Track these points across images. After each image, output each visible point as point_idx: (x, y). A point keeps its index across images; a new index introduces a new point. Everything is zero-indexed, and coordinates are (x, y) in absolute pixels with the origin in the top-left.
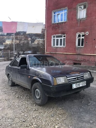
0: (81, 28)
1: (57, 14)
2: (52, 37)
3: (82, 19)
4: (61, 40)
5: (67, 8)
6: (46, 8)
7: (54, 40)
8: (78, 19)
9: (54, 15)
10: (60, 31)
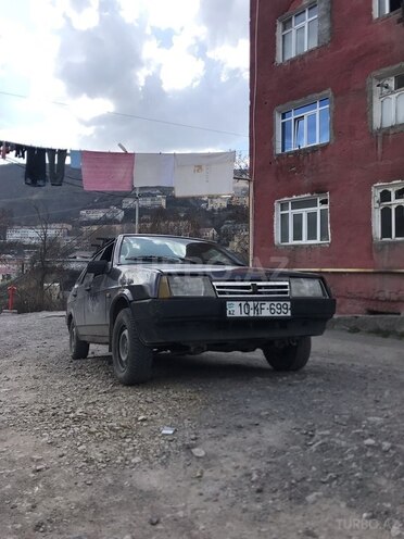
0: (390, 162)
1: (293, 118)
2: (277, 206)
3: (392, 127)
4: (312, 217)
5: (328, 92)
6: (251, 99)
7: (284, 218)
8: (375, 128)
9: (283, 124)
10: (306, 182)
